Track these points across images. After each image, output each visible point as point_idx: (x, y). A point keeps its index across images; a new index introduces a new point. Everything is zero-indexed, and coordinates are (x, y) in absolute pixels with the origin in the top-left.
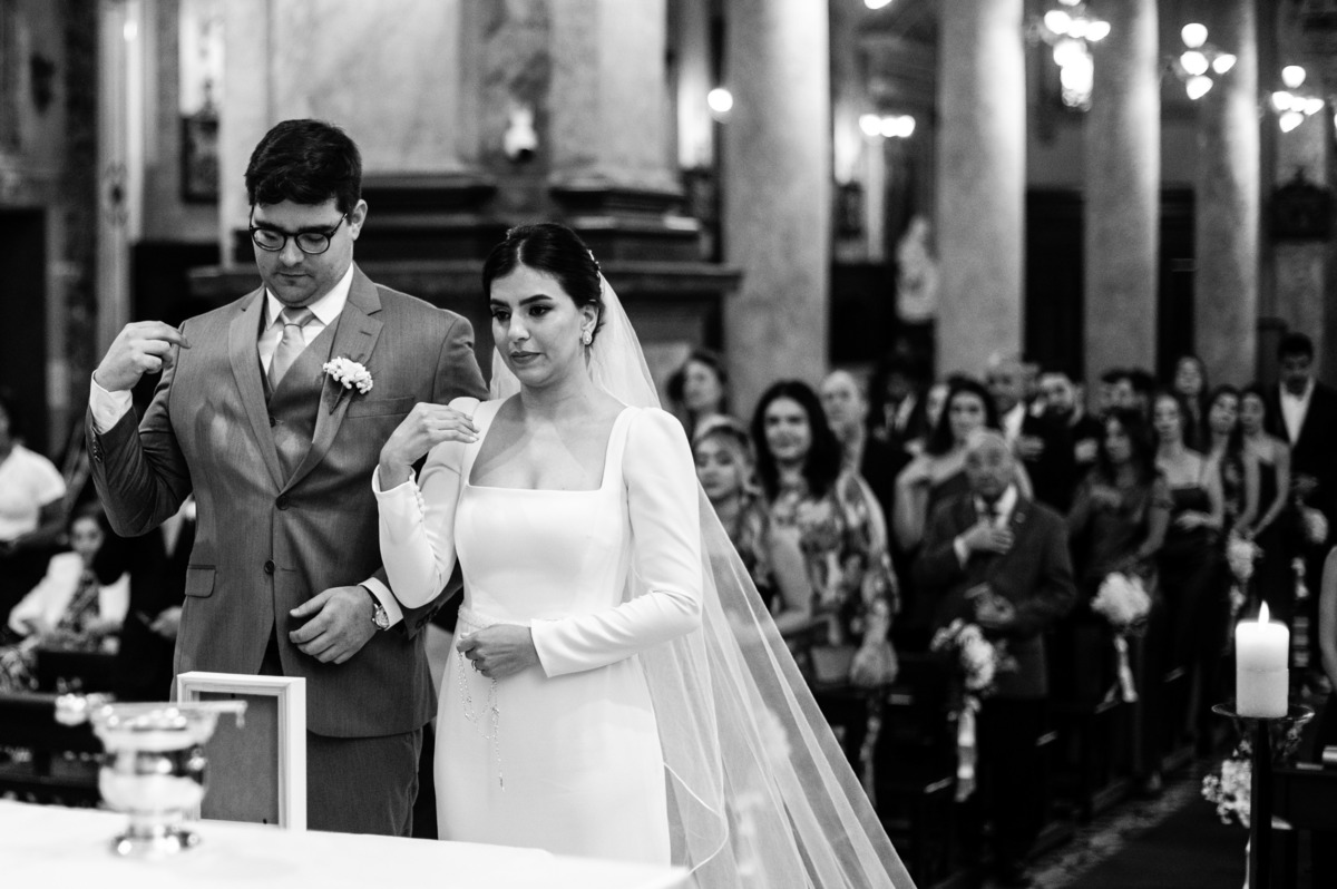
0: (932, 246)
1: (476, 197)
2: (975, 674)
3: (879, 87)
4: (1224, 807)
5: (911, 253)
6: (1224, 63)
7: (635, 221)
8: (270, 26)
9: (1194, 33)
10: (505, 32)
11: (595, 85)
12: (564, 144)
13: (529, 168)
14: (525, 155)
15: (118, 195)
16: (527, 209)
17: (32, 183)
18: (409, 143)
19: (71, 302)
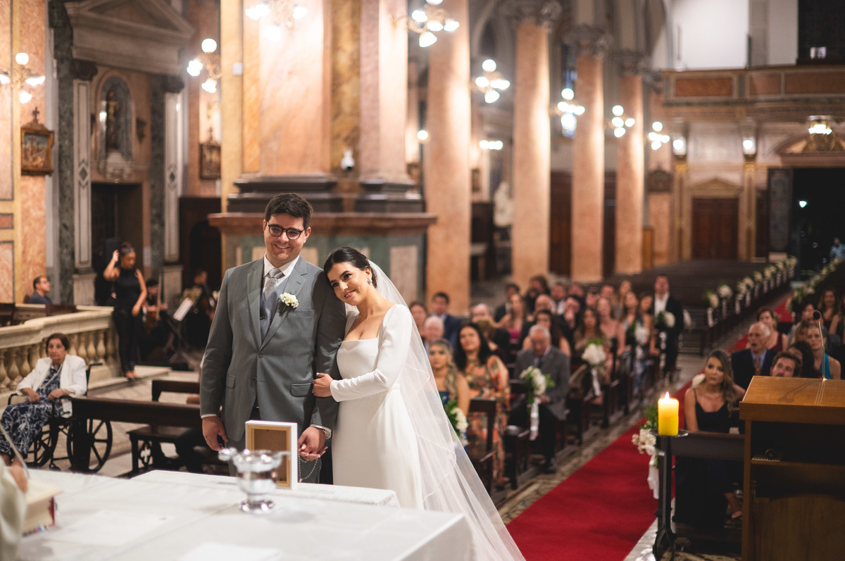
0: (510, 195)
1: (329, 186)
2: (538, 389)
3: (488, 129)
4: (641, 447)
5: (501, 198)
6: (630, 122)
7: (395, 196)
8: (242, 113)
9: (618, 110)
10: (341, 118)
11: (378, 140)
12: (365, 164)
13: (351, 174)
14: (349, 169)
15: (173, 177)
16: (349, 191)
17: (136, 172)
18: (301, 164)
19: (153, 222)
